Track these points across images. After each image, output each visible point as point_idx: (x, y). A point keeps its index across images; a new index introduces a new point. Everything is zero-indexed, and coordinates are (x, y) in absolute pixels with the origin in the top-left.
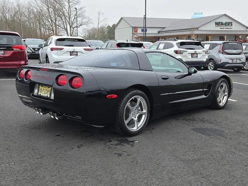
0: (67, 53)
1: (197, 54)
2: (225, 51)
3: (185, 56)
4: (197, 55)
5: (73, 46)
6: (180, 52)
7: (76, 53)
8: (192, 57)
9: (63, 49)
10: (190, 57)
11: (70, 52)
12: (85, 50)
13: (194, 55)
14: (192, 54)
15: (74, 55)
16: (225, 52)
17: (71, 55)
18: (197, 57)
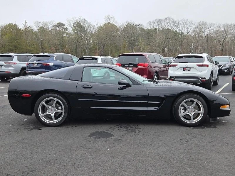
0: (181, 69)
5: (187, 62)
7: (189, 69)
9: (177, 65)
11: (184, 68)
12: (198, 65)
15: (187, 70)
17: (184, 71)
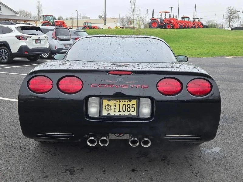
1: (40, 40)
2: (58, 36)
3: (30, 43)
4: (41, 42)
6: (24, 38)
8: (36, 44)
10: (34, 43)
13: (38, 41)
14: (35, 40)
16: (58, 38)
18: (40, 43)
